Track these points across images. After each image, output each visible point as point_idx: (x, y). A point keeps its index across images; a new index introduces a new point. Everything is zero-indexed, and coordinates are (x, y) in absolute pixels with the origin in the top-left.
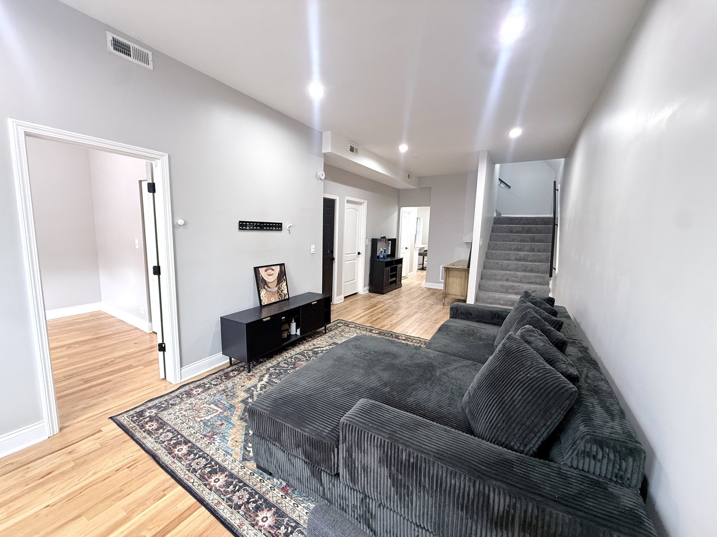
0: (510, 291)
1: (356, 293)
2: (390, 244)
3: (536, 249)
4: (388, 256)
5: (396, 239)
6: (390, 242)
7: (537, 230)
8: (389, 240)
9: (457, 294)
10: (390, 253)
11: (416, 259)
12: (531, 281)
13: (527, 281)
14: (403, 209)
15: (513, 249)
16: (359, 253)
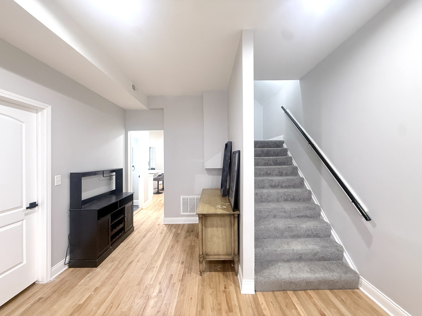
0: (286, 234)
1: (34, 283)
2: (114, 177)
3: (284, 172)
4: (112, 193)
5: (122, 169)
6: (114, 173)
7: (274, 152)
8: (113, 171)
9: (221, 252)
10: (114, 188)
11: (152, 185)
12: (301, 214)
13: (297, 215)
14: (132, 134)
15: (262, 174)
16: (33, 205)
